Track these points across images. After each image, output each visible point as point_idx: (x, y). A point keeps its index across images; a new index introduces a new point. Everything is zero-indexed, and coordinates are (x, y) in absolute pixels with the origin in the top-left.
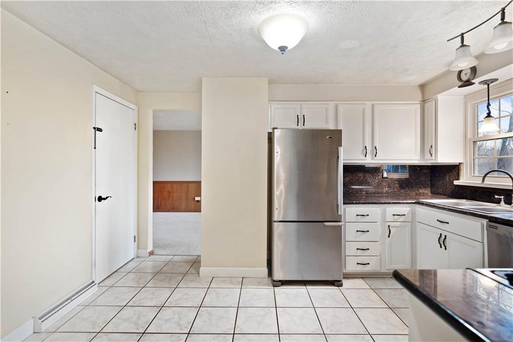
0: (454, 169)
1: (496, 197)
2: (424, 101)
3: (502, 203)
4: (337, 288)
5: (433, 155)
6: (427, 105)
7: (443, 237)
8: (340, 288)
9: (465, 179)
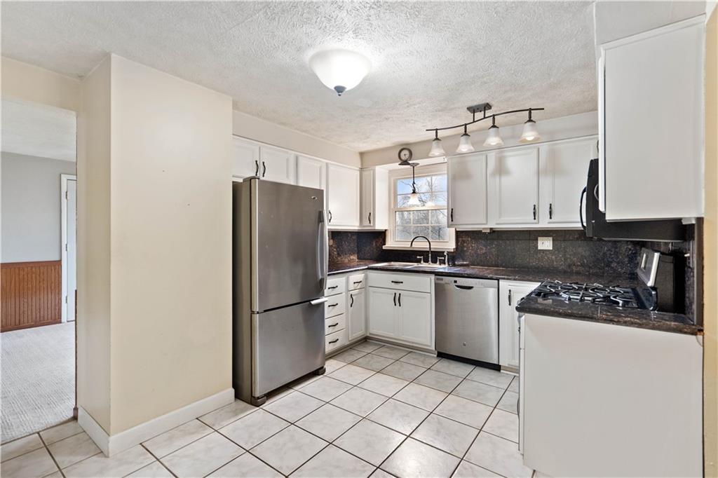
0: (381, 235)
1: (418, 257)
2: (362, 169)
3: (422, 262)
4: (322, 376)
5: (372, 222)
6: (365, 173)
7: (397, 295)
8: (325, 374)
9: (391, 244)
